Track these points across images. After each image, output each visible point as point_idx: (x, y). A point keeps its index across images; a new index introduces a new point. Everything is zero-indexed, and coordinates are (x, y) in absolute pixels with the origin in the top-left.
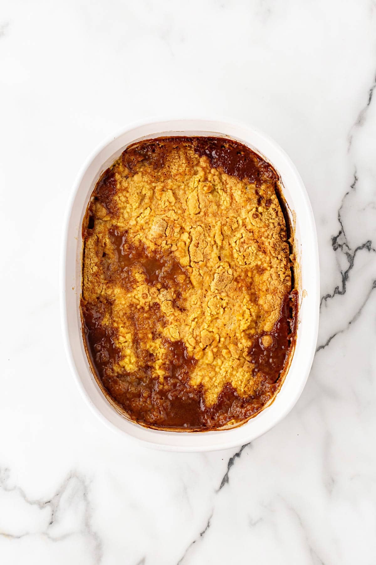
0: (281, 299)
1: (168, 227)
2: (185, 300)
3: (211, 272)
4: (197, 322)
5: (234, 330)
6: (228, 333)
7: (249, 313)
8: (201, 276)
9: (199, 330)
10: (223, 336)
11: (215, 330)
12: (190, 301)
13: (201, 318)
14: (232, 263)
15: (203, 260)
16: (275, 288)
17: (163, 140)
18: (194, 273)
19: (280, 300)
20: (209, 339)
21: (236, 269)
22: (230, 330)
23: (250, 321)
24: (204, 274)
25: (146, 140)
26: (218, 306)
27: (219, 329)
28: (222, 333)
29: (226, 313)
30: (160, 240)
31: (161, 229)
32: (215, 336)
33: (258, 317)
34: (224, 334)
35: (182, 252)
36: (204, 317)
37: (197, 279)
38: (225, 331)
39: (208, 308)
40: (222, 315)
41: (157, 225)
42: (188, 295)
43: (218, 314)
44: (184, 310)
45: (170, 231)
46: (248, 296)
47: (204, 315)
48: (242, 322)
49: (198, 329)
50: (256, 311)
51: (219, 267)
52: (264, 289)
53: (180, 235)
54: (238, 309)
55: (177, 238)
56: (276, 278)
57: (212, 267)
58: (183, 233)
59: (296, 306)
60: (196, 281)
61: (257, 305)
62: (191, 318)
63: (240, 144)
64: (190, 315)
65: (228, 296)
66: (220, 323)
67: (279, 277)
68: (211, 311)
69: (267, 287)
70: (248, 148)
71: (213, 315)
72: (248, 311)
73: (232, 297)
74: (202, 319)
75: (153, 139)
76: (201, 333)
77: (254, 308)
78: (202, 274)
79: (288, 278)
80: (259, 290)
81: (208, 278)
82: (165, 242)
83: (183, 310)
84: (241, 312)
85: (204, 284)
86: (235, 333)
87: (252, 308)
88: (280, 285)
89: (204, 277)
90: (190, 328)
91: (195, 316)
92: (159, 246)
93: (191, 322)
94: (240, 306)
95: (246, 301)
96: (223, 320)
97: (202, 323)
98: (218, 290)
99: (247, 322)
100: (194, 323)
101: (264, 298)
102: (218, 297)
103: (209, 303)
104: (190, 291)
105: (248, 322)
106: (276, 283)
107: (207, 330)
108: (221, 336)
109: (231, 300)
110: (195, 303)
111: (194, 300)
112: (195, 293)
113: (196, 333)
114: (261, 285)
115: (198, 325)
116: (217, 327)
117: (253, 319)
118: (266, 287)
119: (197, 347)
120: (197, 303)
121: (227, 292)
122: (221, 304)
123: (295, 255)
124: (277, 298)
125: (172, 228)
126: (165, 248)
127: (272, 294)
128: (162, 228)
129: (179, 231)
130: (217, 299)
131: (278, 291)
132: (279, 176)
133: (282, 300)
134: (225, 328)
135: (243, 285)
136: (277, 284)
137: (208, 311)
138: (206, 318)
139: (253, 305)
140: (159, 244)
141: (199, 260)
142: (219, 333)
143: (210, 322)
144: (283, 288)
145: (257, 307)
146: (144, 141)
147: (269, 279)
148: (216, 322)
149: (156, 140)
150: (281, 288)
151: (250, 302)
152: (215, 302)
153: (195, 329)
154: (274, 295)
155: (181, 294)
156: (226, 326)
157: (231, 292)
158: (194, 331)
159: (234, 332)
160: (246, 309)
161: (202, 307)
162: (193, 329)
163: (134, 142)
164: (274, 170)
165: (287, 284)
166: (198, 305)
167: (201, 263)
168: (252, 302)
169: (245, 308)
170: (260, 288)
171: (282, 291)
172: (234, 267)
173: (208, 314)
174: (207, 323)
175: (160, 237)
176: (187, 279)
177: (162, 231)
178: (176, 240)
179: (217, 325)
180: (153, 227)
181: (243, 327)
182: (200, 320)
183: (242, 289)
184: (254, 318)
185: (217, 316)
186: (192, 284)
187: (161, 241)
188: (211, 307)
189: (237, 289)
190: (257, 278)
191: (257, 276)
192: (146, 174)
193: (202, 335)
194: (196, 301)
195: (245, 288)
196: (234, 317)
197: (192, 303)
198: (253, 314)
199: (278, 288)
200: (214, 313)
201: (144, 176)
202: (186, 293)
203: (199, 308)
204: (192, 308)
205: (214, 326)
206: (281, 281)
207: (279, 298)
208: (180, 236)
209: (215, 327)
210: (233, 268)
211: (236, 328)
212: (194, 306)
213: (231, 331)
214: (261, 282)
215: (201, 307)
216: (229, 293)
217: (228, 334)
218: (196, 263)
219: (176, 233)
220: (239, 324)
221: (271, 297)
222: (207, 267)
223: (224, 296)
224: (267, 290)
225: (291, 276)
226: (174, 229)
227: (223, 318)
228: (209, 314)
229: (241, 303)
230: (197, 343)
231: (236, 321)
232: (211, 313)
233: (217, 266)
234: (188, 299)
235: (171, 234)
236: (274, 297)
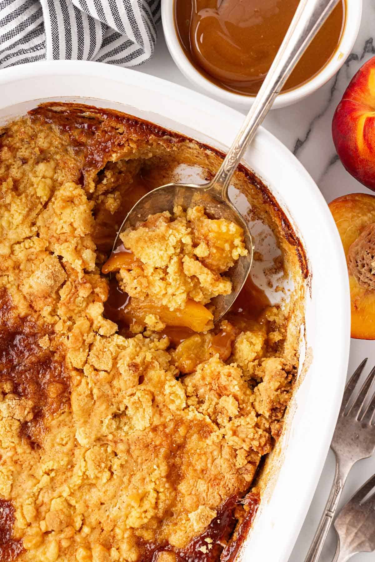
0: (221, 500)
1: (68, 283)
2: (48, 429)
3: (114, 397)
4: (52, 479)
5: (114, 521)
6: (102, 521)
7: (154, 501)
8: (93, 399)
9: (50, 495)
10: (90, 523)
11: (80, 507)
12: (55, 436)
13: (64, 473)
14: (159, 398)
15: (109, 371)
16: (220, 473)
17: (117, 117)
18: (80, 389)
19: (219, 500)
20: (61, 522)
21: (163, 410)
22: (108, 516)
23: (149, 517)
24: (99, 398)
25: (83, 105)
26: (103, 465)
27: (88, 507)
28: (91, 517)
29: (112, 483)
30: (41, 302)
31: (51, 282)
32: (75, 520)
33: (168, 513)
34: (93, 520)
35: (78, 340)
36: (69, 474)
37: (82, 404)
38: (97, 517)
39: (83, 460)
40: (105, 484)
41: (46, 273)
42: (54, 423)
43: (97, 478)
44: (39, 447)
45: (71, 290)
46: (166, 467)
47: (72, 471)
48: (135, 513)
49: (50, 491)
50: (167, 502)
51: (133, 395)
52: (199, 468)
53: (88, 304)
54: (138, 484)
55: (80, 309)
56: (228, 457)
57: (120, 390)
58: (93, 301)
59: (247, 525)
60: (79, 406)
61: (175, 489)
62: (45, 467)
63: (261, 181)
64: (46, 460)
65: (128, 451)
66: (94, 496)
67: (235, 457)
68: (87, 470)
69: (206, 464)
70: (271, 194)
71: (87, 476)
72: (153, 495)
73: (135, 457)
74: (64, 477)
75: (98, 107)
76: (53, 502)
77: (168, 495)
78: (95, 397)
79: (250, 467)
80: (190, 464)
81: (104, 407)
82: (49, 309)
83: (34, 445)
84: (140, 491)
85: (92, 414)
86: (115, 526)
87: (163, 492)
88: (230, 473)
89: (98, 404)
90: (35, 485)
91: (53, 465)
92: (36, 311)
93: (41, 473)
94: (144, 479)
95: (158, 476)
96: (101, 494)
97: (62, 483)
98: (114, 436)
99: (143, 515)
100: (46, 479)
101: (191, 482)
102: (109, 450)
103: (88, 452)
104: (63, 417)
105: (146, 517)
106: (225, 466)
107: (66, 500)
108: (87, 522)
109: (131, 462)
110: (64, 442)
111: (63, 436)
112: (71, 425)
113: (43, 497)
114: (196, 457)
115: (52, 485)
116: (85, 502)
117: (156, 514)
118: (203, 464)
119: (34, 525)
120: (66, 443)
121: (129, 445)
122: (109, 463)
123: (281, 427)
124: (215, 494)
125: (76, 287)
126: (45, 319)
127: (209, 482)
128: (53, 282)
129: (88, 297)
130: (106, 451)
131: (222, 483)
132: (310, 271)
133: (224, 503)
134: (99, 510)
135: (163, 443)
136: (225, 469)
137: (80, 467)
138: (73, 477)
139: (168, 489)
140: (38, 310)
141: (103, 367)
142: (86, 514)
143: (76, 488)
144: (233, 481)
145: (173, 494)
146: (78, 105)
147: (215, 453)
148: (89, 490)
149: (103, 111)
150: (230, 480)
151: (164, 480)
152: (99, 455)
153: (44, 490)
154: (212, 486)
155: (44, 416)
156: (103, 506)
157: (137, 447)
158: (41, 492)
159: (113, 524)
160: (152, 491)
161: (73, 454)
162: (41, 489)
163: (57, 101)
164: (305, 257)
165: (245, 476)
166: (66, 449)
167: (102, 374)
168: (167, 482)
169: (150, 487)
170: (193, 462)
171: (230, 486)
172: (161, 406)
173: (78, 471)
174: (70, 488)
175: (44, 296)
176: (66, 394)
177: (52, 287)
178: (76, 311)
179: (87, 497)
180: (38, 273)
181: (133, 524)
182: (61, 478)
183: (159, 449)
184: (160, 514)
185: (94, 482)
186: (70, 406)
187: (42, 305)
188: (90, 462)
189: (151, 447)
190: (193, 441)
191: (195, 437)
192: (63, 168)
193: (52, 509)
194: (67, 439)
195: (165, 451)
196: (125, 496)
197: (58, 440)
198: (161, 505)
199: (224, 477)
200: (91, 473)
201: (59, 171)
202: (53, 419)
203: (68, 454)
204: (53, 450)
205: (81, 497)
206: (235, 465)
207: (218, 497)
208: (87, 306)
209: (81, 502)
210: (158, 406)
211: (120, 518)
212: (58, 448)
213: (109, 521)
214: (198, 451)
215: (71, 453)
216: (133, 447)
217: (100, 523)
218: (96, 370)
219: (80, 298)
220: (127, 512)
221: (205, 488)
222: (111, 386)
223: (122, 451)
224: (203, 471)
225: (258, 464)
226: (79, 288)
227: (104, 489)
228: (81, 474)
229: (147, 476)
230: (38, 516)
231: (124, 505)
232: (84, 473)
233: (130, 391)
234: (53, 430)
235: (70, 298)
236: (211, 490)
